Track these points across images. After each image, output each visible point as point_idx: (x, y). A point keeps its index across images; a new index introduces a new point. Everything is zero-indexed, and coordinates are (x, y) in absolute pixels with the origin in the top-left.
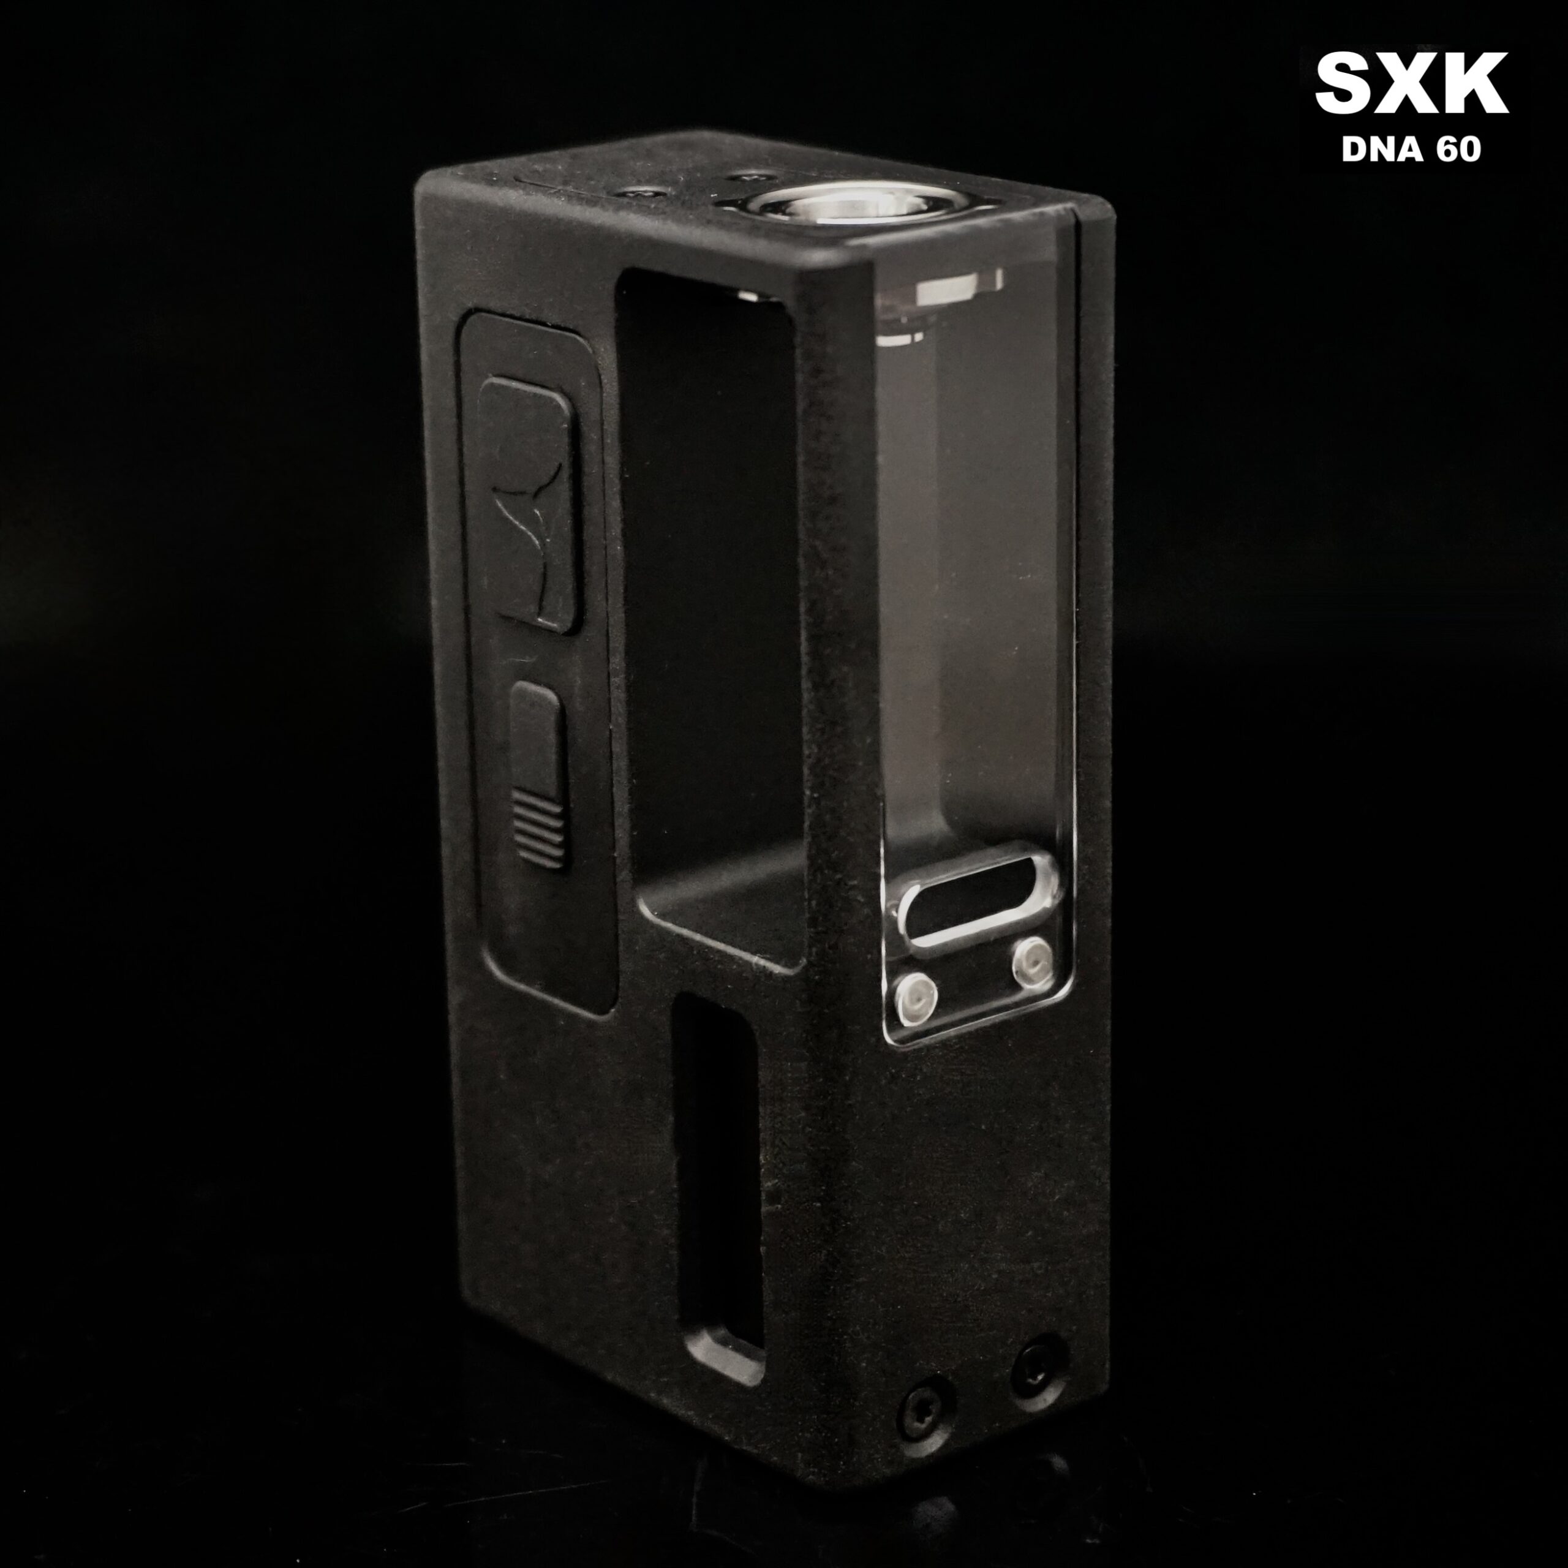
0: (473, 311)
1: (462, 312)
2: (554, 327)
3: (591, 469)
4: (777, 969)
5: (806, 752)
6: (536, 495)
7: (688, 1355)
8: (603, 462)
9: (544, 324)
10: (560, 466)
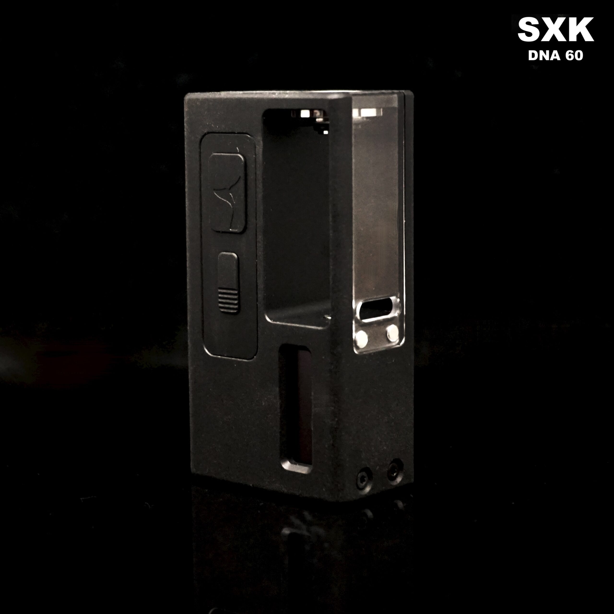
0: (207, 133)
1: (203, 134)
2: (238, 133)
3: (251, 177)
4: (320, 328)
5: (331, 254)
6: (230, 189)
7: (283, 468)
8: (256, 173)
9: (234, 133)
10: (240, 178)
